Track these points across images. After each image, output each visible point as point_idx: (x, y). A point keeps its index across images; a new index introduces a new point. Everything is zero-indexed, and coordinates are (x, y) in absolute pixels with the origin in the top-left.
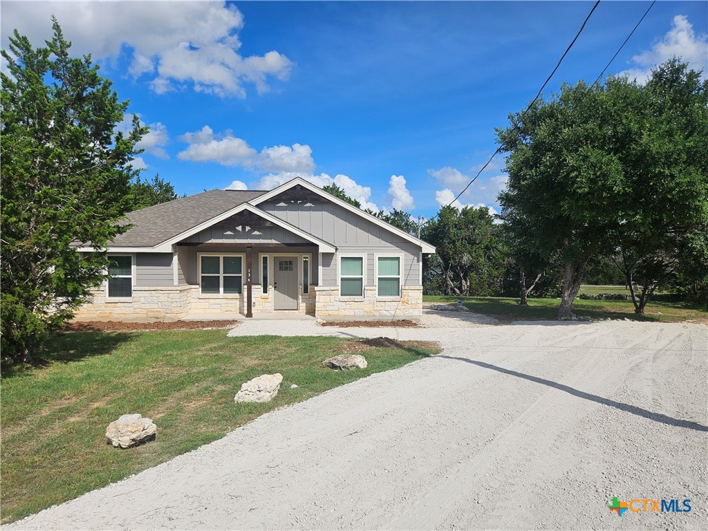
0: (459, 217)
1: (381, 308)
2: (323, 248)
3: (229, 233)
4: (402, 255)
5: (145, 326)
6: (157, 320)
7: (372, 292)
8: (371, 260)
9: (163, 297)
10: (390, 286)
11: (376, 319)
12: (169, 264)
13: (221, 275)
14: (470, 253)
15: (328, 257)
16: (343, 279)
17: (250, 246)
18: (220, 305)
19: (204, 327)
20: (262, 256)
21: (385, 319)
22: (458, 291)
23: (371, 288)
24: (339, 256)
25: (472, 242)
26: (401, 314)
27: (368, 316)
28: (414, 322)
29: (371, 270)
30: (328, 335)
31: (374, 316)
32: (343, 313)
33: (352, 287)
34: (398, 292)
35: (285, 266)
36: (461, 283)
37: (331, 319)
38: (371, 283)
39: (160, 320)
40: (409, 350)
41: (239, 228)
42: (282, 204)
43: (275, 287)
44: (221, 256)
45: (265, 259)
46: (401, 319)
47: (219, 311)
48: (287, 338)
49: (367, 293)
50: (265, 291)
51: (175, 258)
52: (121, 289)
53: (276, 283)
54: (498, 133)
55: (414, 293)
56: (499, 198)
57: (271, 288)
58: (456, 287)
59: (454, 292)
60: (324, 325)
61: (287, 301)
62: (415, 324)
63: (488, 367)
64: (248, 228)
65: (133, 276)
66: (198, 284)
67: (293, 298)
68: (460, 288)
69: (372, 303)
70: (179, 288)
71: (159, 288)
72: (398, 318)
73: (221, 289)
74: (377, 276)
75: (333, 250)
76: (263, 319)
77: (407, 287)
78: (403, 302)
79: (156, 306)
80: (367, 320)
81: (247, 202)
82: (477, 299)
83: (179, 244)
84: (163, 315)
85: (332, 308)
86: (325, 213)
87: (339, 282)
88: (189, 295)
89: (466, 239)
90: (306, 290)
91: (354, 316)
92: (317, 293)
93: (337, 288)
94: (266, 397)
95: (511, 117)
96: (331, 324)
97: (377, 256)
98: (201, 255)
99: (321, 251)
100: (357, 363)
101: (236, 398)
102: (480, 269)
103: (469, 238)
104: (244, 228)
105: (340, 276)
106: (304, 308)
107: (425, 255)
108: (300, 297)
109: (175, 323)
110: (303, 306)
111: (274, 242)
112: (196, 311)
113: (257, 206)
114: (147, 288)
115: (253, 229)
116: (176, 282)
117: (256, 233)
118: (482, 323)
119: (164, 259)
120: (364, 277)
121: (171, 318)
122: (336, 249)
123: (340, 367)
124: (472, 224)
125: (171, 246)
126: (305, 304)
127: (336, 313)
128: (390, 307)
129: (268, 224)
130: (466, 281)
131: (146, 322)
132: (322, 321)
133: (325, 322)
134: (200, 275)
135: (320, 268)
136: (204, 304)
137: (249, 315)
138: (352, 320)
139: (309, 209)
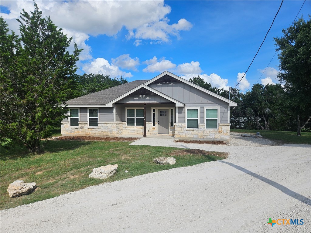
0: (264, 90)
1: (207, 135)
2: (178, 105)
3: (136, 98)
4: (218, 108)
5: (102, 139)
6: (107, 137)
7: (202, 126)
8: (202, 110)
9: (109, 127)
10: (212, 124)
11: (205, 140)
12: (112, 112)
13: (135, 117)
14: (270, 108)
15: (181, 108)
16: (188, 120)
17: (145, 104)
18: (134, 131)
19: (123, 140)
20: (152, 109)
21: (209, 140)
22: (263, 128)
23: (202, 124)
24: (186, 108)
25: (271, 102)
26: (218, 137)
27: (201, 138)
28: (224, 142)
29: (202, 115)
30: (174, 147)
31: (204, 138)
32: (188, 136)
33: (193, 124)
34: (216, 126)
35: (163, 113)
36: (265, 123)
37: (182, 139)
38: (202, 122)
39: (108, 137)
40: (206, 156)
41: (141, 96)
42: (160, 84)
43: (158, 123)
44: (135, 109)
45: (154, 111)
46: (218, 140)
47: (134, 133)
48: (154, 147)
49: (200, 127)
50: (154, 125)
51: (114, 110)
52: (93, 123)
53: (159, 122)
54: (275, 40)
55: (226, 128)
56: (278, 77)
57: (156, 123)
58: (262, 125)
59: (261, 128)
60: (177, 141)
61: (163, 129)
62: (225, 143)
63: (240, 169)
64: (144, 96)
65: (98, 118)
66: (126, 122)
67: (167, 129)
68: (264, 126)
69: (202, 132)
70: (116, 123)
71: (108, 123)
72: (216, 140)
73: (135, 124)
74: (205, 118)
75: (182, 105)
76: (151, 138)
77: (221, 124)
78: (219, 132)
79: (107, 130)
80: (200, 140)
81: (143, 84)
82: (272, 132)
83: (116, 104)
84: (109, 134)
85: (182, 134)
86: (180, 88)
87: (186, 121)
88: (121, 126)
89: (267, 101)
90: (172, 125)
91: (193, 138)
92: (175, 126)
93: (185, 124)
94: (104, 176)
95: (284, 31)
96: (181, 141)
97: (205, 108)
98: (127, 109)
99: (176, 106)
100: (168, 162)
101: (90, 176)
102: (276, 116)
103: (269, 100)
104: (142, 96)
105: (186, 118)
106: (171, 133)
107: (231, 108)
108: (169, 128)
109: (114, 138)
110: (171, 132)
111: (156, 102)
112: (125, 133)
113: (148, 85)
114: (103, 123)
115: (146, 96)
116: (115, 120)
117: (148, 98)
118: (264, 144)
119: (109, 110)
120: (199, 119)
121: (112, 136)
122: (185, 105)
123: (159, 163)
124: (271, 93)
125: (112, 105)
126: (172, 132)
127: (184, 136)
128: (212, 134)
129: (152, 94)
130: (267, 122)
131: (103, 137)
132: (176, 139)
133: (179, 140)
134: (127, 117)
135: (177, 114)
136: (128, 130)
137: (145, 135)
138: (192, 140)
139: (172, 86)
